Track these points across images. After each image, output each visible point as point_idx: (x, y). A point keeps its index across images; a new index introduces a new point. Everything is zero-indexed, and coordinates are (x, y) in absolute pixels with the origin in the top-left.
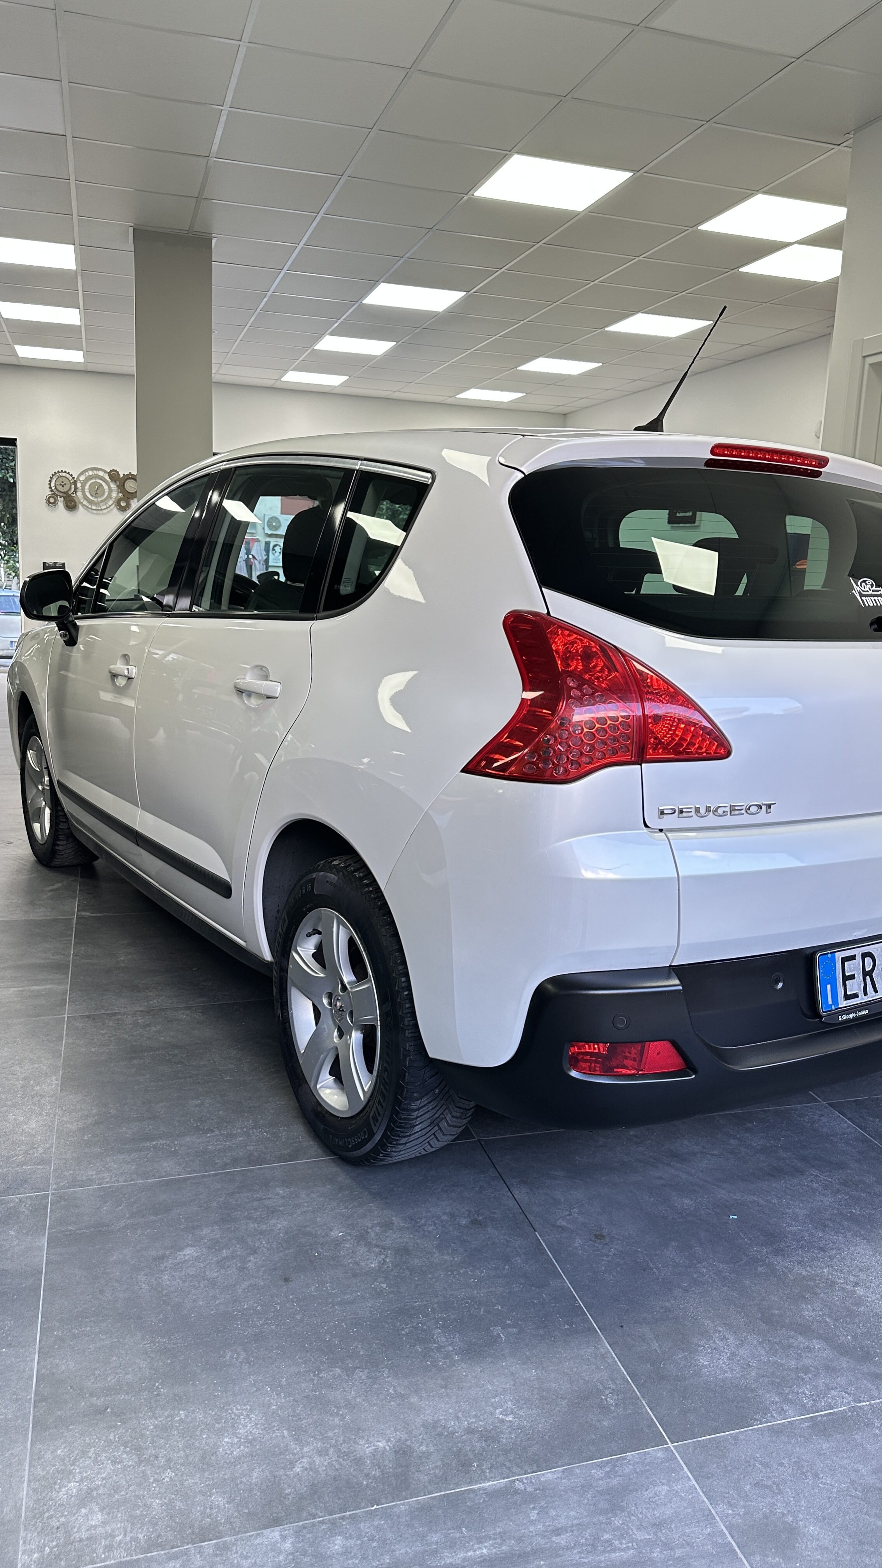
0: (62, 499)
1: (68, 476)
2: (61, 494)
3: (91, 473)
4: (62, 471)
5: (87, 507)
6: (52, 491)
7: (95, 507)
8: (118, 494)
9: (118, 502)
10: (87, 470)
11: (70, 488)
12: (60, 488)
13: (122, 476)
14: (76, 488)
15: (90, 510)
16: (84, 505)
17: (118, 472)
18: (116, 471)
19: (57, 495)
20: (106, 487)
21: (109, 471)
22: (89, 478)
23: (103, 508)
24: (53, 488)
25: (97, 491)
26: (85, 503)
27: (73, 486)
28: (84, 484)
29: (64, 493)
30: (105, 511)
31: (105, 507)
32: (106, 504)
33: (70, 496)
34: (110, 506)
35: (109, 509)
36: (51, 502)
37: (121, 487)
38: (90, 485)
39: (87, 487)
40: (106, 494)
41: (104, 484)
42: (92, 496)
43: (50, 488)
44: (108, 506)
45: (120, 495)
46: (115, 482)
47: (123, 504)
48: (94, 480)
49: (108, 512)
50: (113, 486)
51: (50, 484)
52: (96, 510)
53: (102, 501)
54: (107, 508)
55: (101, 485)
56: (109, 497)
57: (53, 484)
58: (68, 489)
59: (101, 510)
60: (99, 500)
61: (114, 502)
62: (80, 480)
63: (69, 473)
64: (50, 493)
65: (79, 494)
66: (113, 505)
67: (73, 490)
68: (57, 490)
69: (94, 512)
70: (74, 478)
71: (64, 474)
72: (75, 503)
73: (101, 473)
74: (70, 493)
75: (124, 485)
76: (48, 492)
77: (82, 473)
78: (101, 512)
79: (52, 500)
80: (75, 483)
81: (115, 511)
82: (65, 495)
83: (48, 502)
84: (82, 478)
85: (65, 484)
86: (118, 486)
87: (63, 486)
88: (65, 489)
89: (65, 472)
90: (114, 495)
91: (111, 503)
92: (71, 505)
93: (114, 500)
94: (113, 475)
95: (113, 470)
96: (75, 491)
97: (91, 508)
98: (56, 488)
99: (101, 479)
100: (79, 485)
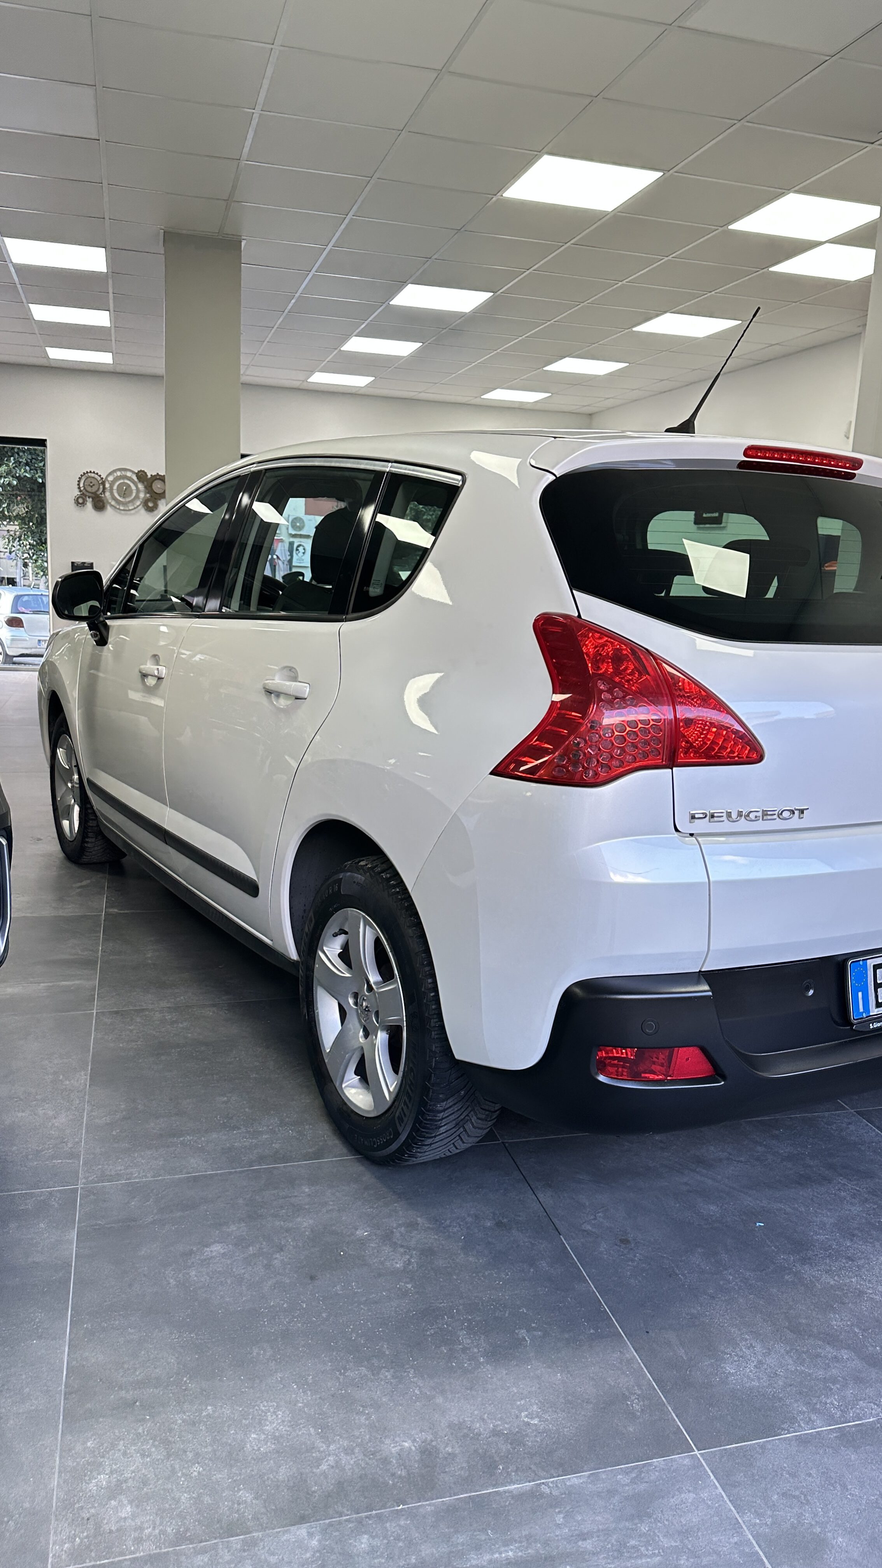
0: (91, 499)
1: (96, 476)
2: (90, 495)
3: (119, 473)
4: (91, 472)
5: (116, 508)
6: (80, 491)
7: (123, 507)
8: (145, 494)
9: (145, 503)
10: (115, 471)
11: (99, 489)
12: (89, 489)
13: (149, 476)
14: (104, 488)
15: (118, 511)
16: (112, 506)
17: (146, 473)
18: (143, 471)
19: (86, 496)
20: (133, 487)
21: (136, 472)
22: (117, 479)
23: (130, 508)
24: (82, 489)
25: (125, 491)
26: (113, 503)
27: (101, 487)
28: (112, 484)
29: (92, 493)
30: (133, 512)
31: (133, 507)
32: (133, 505)
33: (98, 496)
34: (138, 506)
35: (137, 510)
36: (80, 502)
37: (149, 488)
38: (118, 486)
39: (115, 487)
40: (134, 495)
41: (132, 485)
42: (120, 496)
43: (79, 488)
44: (135, 506)
45: (148, 495)
46: (143, 482)
47: (150, 505)
48: (122, 481)
49: (136, 512)
50: (140, 486)
51: (79, 485)
52: (124, 510)
53: (129, 502)
54: (135, 508)
55: (129, 486)
56: (137, 497)
57: (81, 485)
58: (97, 489)
59: (130, 510)
60: (128, 500)
61: (141, 502)
62: (108, 481)
63: (97, 474)
64: (79, 493)
65: (108, 494)
66: (141, 506)
67: (101, 490)
68: (86, 491)
69: (123, 512)
70: (102, 478)
71: (93, 475)
72: (104, 503)
73: (129, 474)
74: (98, 493)
75: (151, 486)
76: (77, 493)
77: (110, 474)
78: (129, 512)
79: (81, 501)
80: (103, 483)
81: (143, 511)
82: (93, 495)
83: (77, 502)
84: (111, 478)
85: (94, 485)
86: (145, 487)
87: (92, 487)
88: (94, 489)
89: (94, 472)
90: (142, 495)
91: (138, 503)
92: (99, 505)
93: (141, 500)
94: (141, 476)
95: (141, 471)
96: (104, 491)
97: (119, 509)
98: (85, 489)
99: (129, 480)
100: (107, 485)
